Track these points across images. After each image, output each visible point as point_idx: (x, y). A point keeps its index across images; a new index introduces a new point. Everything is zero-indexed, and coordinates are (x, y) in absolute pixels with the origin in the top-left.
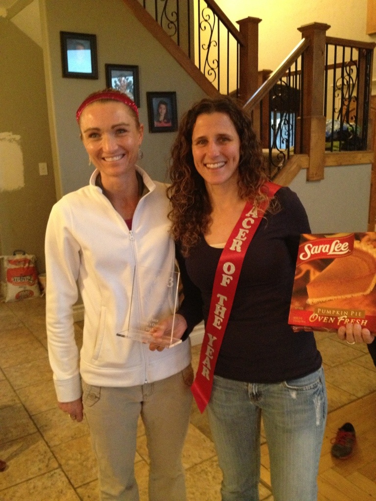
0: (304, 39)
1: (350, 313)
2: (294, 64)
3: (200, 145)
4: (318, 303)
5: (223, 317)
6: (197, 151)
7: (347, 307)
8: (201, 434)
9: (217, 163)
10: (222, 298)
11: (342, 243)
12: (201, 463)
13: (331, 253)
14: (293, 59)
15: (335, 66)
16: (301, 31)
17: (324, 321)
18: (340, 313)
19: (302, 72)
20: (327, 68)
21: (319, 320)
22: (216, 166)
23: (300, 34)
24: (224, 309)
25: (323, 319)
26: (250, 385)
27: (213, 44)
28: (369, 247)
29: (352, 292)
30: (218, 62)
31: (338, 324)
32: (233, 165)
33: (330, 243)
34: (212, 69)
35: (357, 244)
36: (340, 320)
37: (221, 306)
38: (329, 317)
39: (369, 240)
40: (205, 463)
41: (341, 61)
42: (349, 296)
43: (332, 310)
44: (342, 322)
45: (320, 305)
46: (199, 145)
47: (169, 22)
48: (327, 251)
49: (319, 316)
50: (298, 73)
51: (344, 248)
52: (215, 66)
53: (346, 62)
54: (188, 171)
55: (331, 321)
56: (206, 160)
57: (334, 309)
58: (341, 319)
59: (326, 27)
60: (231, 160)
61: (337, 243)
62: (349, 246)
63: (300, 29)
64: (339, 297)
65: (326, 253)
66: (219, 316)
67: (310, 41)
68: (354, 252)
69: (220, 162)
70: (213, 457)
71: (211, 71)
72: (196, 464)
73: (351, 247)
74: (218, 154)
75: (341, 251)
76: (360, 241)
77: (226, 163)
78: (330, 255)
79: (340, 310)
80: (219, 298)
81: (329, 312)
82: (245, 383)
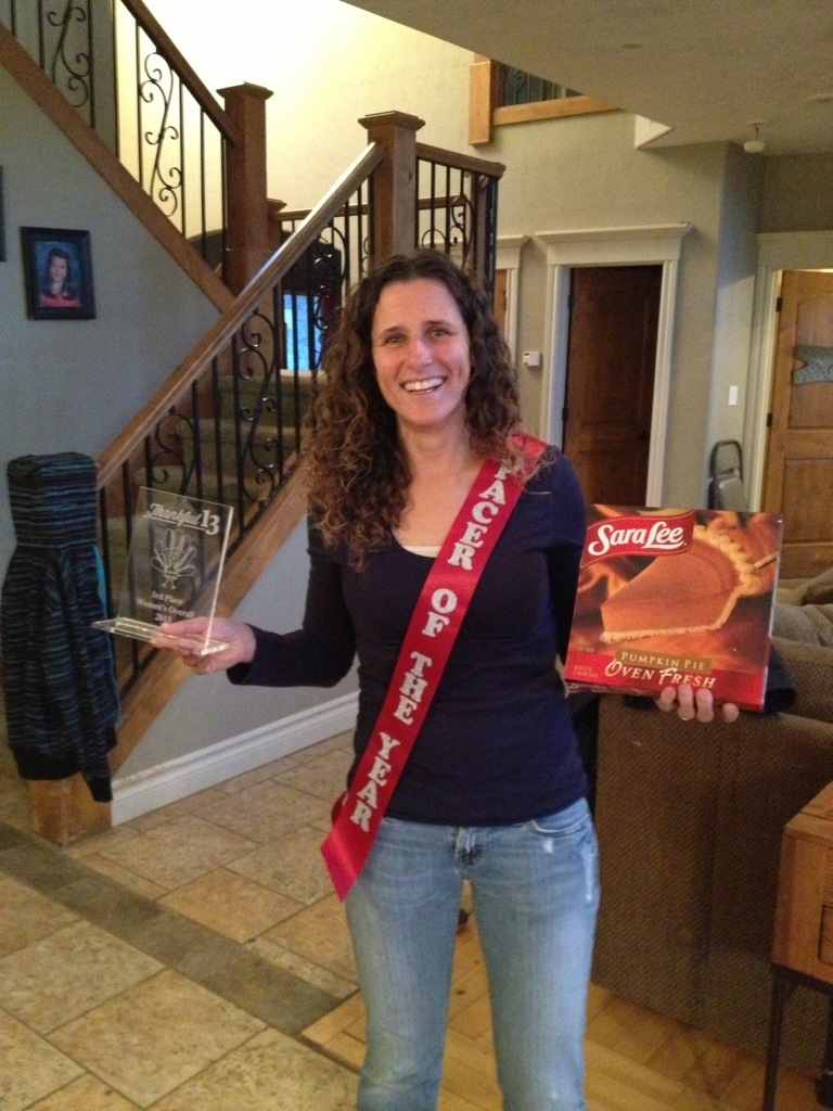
0: (372, 144)
1: (682, 663)
2: (356, 194)
3: (391, 346)
4: (623, 640)
5: (419, 700)
6: (384, 358)
7: (677, 651)
8: (214, 996)
9: (427, 379)
10: (422, 660)
11: (672, 529)
12: (224, 1057)
13: (649, 545)
14: (352, 185)
15: (433, 204)
16: (366, 127)
17: (633, 676)
18: (664, 661)
19: (371, 210)
20: (419, 205)
21: (625, 673)
22: (426, 385)
23: (364, 132)
24: (423, 684)
25: (633, 671)
26: (462, 832)
27: (169, 133)
28: (722, 538)
29: (687, 623)
30: (181, 173)
31: (661, 682)
32: (459, 385)
33: (648, 525)
34: (169, 188)
35: (699, 533)
36: (663, 676)
37: (417, 677)
38: (644, 668)
39: (722, 526)
40: (232, 1056)
41: (444, 195)
42: (681, 631)
43: (648, 655)
44: (668, 679)
45: (627, 645)
46: (388, 345)
47: (69, 75)
48: (641, 541)
49: (624, 665)
50: (364, 211)
51: (675, 538)
52: (174, 181)
53: (454, 197)
54: (362, 402)
55: (646, 677)
56: (406, 375)
57: (653, 654)
58: (665, 673)
59: (415, 124)
60: (456, 372)
61: (660, 528)
62: (683, 533)
63: (363, 122)
64: (663, 632)
65: (640, 545)
66: (409, 697)
67: (386, 149)
68: (694, 549)
69: (433, 378)
70: (247, 1041)
71: (166, 193)
72: (213, 1062)
73: (688, 536)
74: (429, 361)
75: (668, 543)
76: (705, 525)
77: (445, 379)
78: (647, 550)
79: (664, 656)
80: (415, 660)
81: (643, 659)
82: (451, 830)
